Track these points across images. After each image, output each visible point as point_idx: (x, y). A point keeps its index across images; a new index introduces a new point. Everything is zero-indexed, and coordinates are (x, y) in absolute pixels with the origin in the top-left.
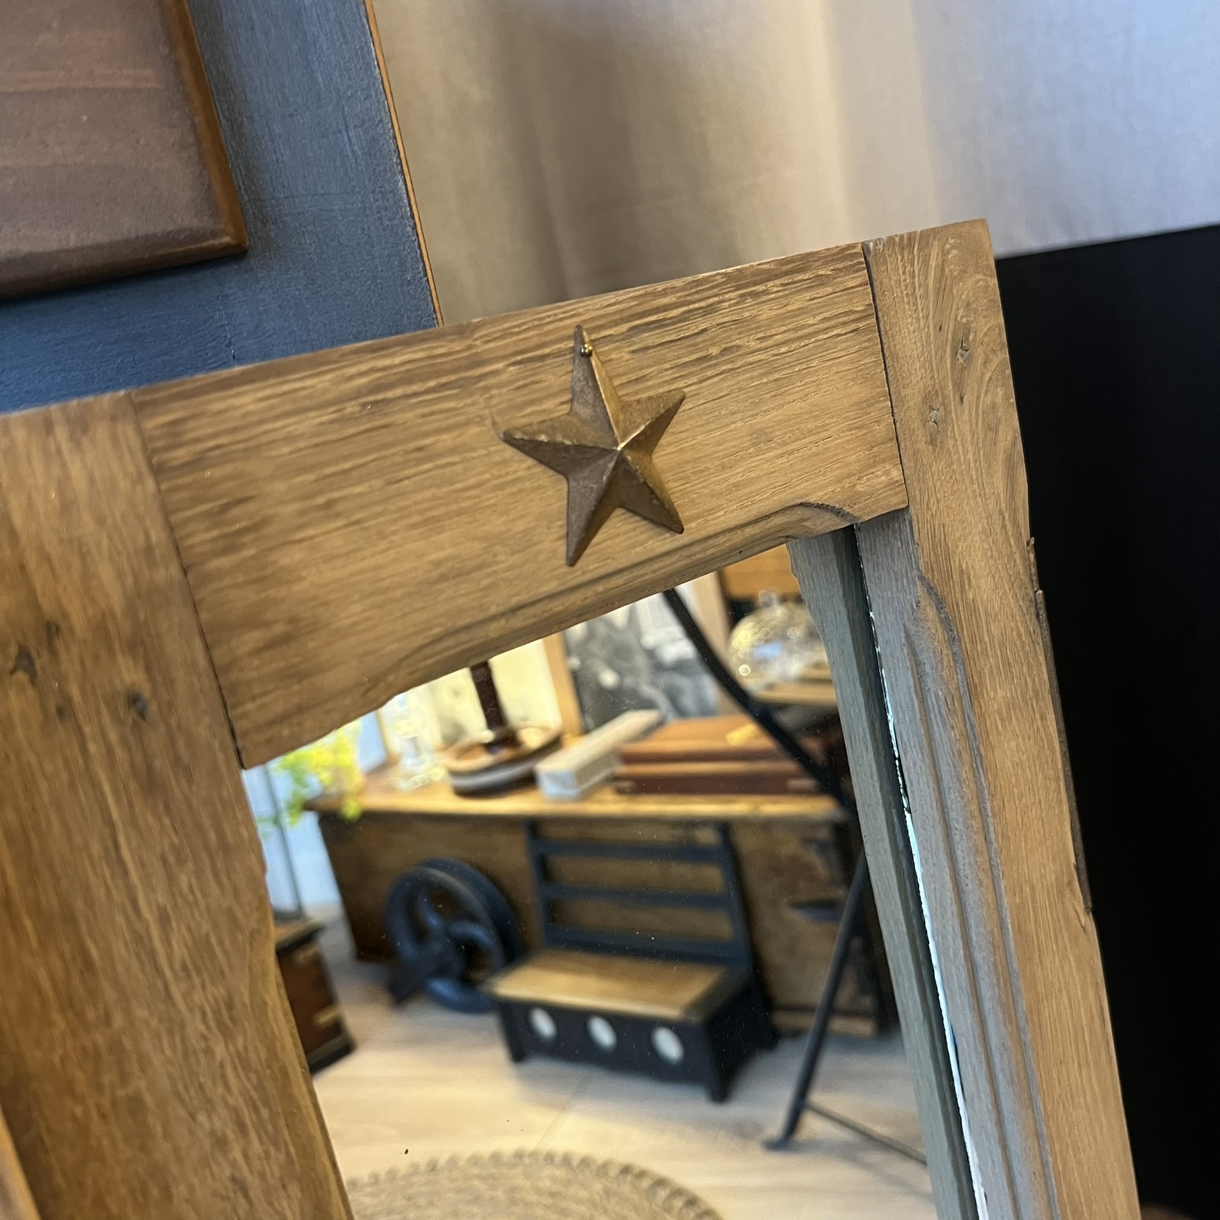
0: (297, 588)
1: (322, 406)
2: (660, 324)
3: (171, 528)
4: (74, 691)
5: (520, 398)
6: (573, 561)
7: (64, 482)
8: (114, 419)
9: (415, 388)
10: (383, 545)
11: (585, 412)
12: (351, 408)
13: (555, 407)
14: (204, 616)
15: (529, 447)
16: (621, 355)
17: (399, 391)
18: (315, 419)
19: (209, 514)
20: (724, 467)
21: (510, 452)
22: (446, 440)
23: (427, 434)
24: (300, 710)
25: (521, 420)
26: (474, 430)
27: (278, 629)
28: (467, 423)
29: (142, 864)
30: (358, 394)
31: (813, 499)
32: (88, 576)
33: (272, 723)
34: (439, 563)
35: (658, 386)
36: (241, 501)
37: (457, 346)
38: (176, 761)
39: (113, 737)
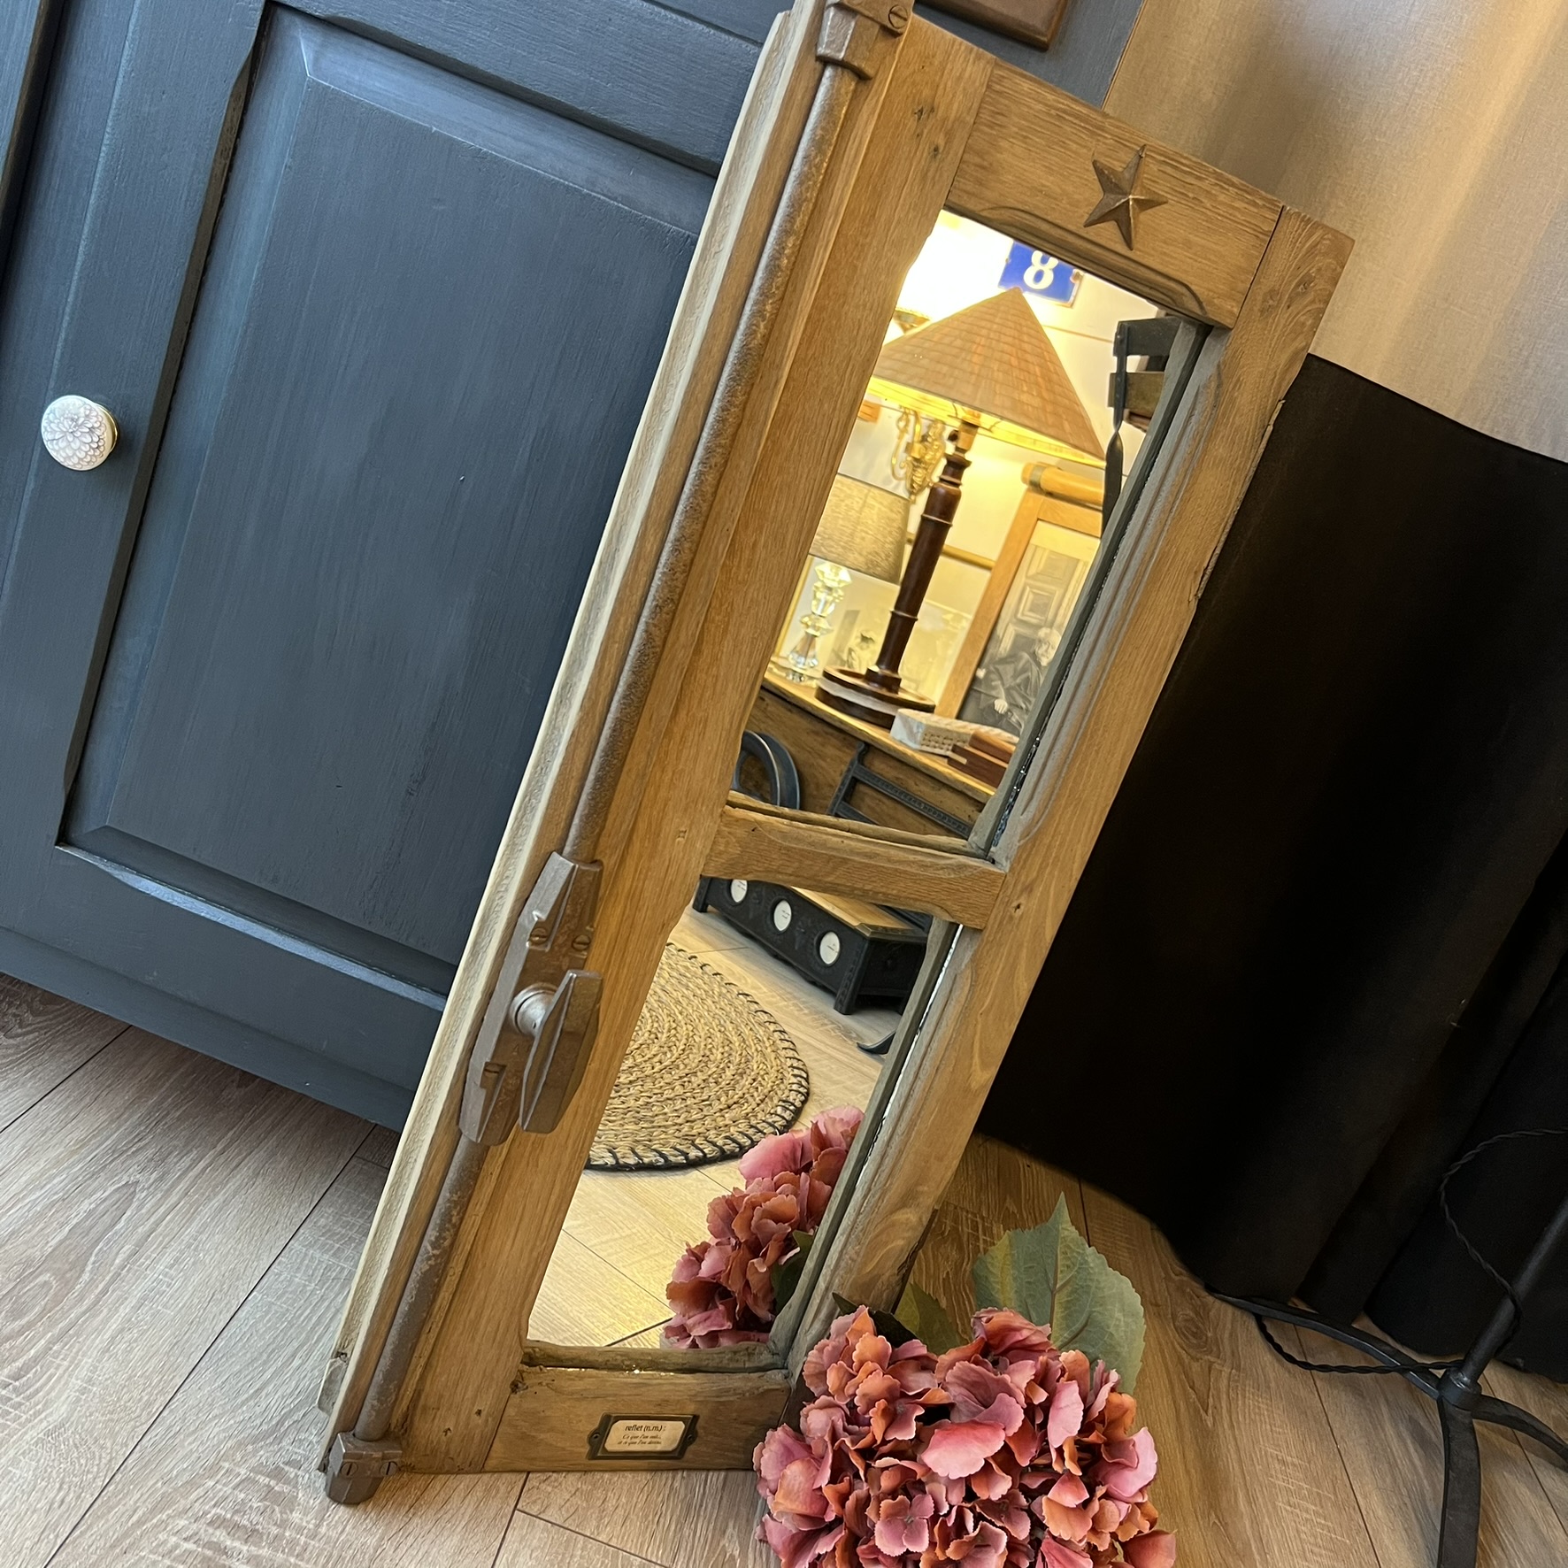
0: (999, 155)
1: (1046, 105)
2: (1176, 168)
3: (980, 107)
4: (926, 131)
5: (1109, 153)
6: (1087, 225)
7: (964, 70)
8: (988, 63)
9: (1075, 121)
10: (1031, 164)
11: (1127, 175)
12: (1053, 112)
13: (1118, 167)
14: (970, 141)
15: (1099, 171)
16: (1154, 167)
17: (1070, 119)
18: (1040, 107)
19: (993, 112)
20: (1165, 242)
21: (1092, 168)
22: (1074, 146)
23: (1070, 140)
24: (973, 194)
25: (1103, 160)
26: (1085, 151)
27: (985, 164)
28: (1085, 147)
29: (905, 200)
30: (1058, 109)
31: (1193, 287)
32: (951, 103)
33: (965, 191)
34: (1043, 186)
35: (1161, 189)
36: (1003, 115)
37: (1099, 118)
38: (933, 178)
39: (925, 155)
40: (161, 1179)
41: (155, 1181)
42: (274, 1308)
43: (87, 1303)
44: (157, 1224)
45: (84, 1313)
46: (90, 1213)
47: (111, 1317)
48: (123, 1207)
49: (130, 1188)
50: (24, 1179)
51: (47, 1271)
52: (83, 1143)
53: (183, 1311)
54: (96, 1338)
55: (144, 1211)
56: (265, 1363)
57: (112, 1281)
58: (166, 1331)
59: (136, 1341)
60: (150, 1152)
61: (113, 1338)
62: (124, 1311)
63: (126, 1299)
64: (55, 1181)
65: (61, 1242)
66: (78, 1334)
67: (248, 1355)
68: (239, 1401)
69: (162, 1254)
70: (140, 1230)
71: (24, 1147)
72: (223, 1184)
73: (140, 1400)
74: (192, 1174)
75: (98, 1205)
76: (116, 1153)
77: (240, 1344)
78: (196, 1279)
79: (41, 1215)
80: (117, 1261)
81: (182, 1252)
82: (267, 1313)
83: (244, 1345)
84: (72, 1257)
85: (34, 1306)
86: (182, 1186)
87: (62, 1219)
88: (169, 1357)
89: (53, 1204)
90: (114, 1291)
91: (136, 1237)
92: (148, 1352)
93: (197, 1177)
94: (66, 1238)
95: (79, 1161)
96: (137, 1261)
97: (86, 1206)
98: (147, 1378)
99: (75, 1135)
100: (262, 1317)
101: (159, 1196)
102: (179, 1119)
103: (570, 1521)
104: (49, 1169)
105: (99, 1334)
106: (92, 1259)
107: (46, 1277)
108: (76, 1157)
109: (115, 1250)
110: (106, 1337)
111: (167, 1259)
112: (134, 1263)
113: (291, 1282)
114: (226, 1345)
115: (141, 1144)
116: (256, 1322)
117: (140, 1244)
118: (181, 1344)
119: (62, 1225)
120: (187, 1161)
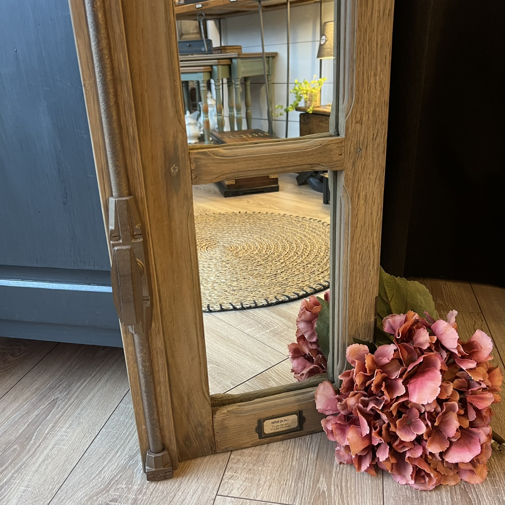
40: (68, 394)
41: (66, 395)
42: (110, 433)
43: (31, 453)
44: (64, 412)
45: (29, 458)
46: (37, 415)
47: (40, 456)
48: (51, 409)
49: (55, 401)
50: (12, 409)
51: (16, 444)
52: (37, 389)
53: (71, 446)
54: (33, 467)
55: (59, 409)
56: (105, 458)
57: (43, 440)
58: (63, 455)
59: (49, 464)
60: (64, 385)
61: (40, 465)
62: (45, 453)
63: (48, 447)
64: (25, 407)
65: (24, 430)
66: (25, 467)
67: (98, 457)
68: (92, 478)
69: (65, 423)
70: (56, 417)
71: (14, 397)
72: (93, 389)
73: (48, 489)
74: (80, 389)
75: (41, 412)
76: (51, 388)
77: (95, 453)
78: (78, 431)
79: (16, 422)
80: (46, 432)
81: (73, 421)
82: (107, 436)
83: (96, 453)
84: (27, 436)
85: (9, 460)
86: (76, 394)
87: (25, 421)
88: (63, 467)
89: (22, 416)
90: (43, 445)
91: (55, 420)
92: (54, 467)
93: (82, 389)
94: (26, 428)
95: (36, 396)
96: (54, 429)
97: (36, 413)
98: (53, 478)
99: (35, 387)
100: (105, 439)
101: (66, 401)
102: (77, 369)
103: (243, 494)
104: (23, 403)
105: (34, 465)
106: (36, 434)
107: (15, 447)
108: (34, 395)
109: (45, 428)
110: (37, 465)
111: (67, 425)
112: (53, 431)
113: (118, 421)
114: (88, 455)
115: (61, 383)
116: (102, 441)
117: (56, 423)
118: (69, 460)
119: (25, 424)
120: (79, 384)
